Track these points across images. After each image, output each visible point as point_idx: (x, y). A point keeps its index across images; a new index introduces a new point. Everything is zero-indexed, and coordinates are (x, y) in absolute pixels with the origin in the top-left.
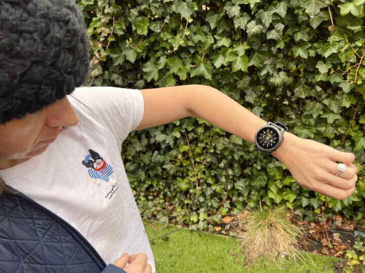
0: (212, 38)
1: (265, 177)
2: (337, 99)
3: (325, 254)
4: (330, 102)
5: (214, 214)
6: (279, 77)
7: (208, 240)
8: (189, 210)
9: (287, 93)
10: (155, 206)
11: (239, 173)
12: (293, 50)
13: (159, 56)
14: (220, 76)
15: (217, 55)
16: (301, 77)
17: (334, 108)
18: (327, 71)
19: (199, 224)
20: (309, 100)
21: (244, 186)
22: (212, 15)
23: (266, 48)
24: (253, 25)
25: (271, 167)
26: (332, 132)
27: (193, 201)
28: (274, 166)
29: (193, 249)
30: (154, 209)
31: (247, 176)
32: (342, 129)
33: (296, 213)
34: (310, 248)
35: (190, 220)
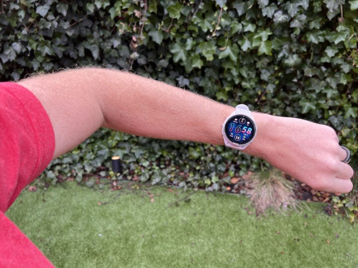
0: (240, 25)
2: (336, 77)
4: (331, 80)
6: (293, 59)
7: (223, 199)
9: (297, 72)
13: (186, 37)
15: (244, 40)
17: (334, 85)
18: (333, 55)
19: (214, 186)
22: (240, 3)
23: (287, 34)
24: (280, 14)
27: (204, 167)
32: (337, 102)
34: (304, 197)
35: (204, 183)
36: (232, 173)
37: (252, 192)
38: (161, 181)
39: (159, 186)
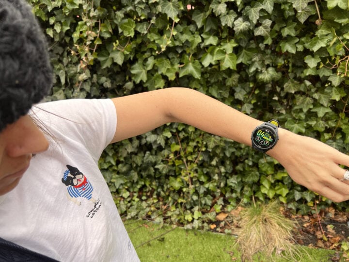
0: (200, 37)
1: (257, 173)
2: (326, 92)
3: (321, 248)
4: (320, 96)
5: (208, 212)
6: (268, 73)
7: (203, 239)
8: (183, 208)
9: (276, 89)
10: (149, 206)
11: (231, 170)
12: (281, 45)
13: (147, 57)
14: (208, 75)
15: (205, 54)
16: (289, 72)
17: (325, 102)
18: (315, 65)
19: (194, 223)
20: (298, 95)
21: (237, 183)
22: (199, 14)
23: (254, 44)
24: (240, 22)
25: (263, 162)
26: (322, 125)
27: (186, 200)
28: (265, 161)
29: (189, 249)
30: (148, 209)
31: (239, 172)
32: (332, 122)
33: (289, 207)
34: (305, 241)
35: (185, 219)
36: (218, 208)
37: (239, 232)
38: (137, 215)
39: (135, 221)
